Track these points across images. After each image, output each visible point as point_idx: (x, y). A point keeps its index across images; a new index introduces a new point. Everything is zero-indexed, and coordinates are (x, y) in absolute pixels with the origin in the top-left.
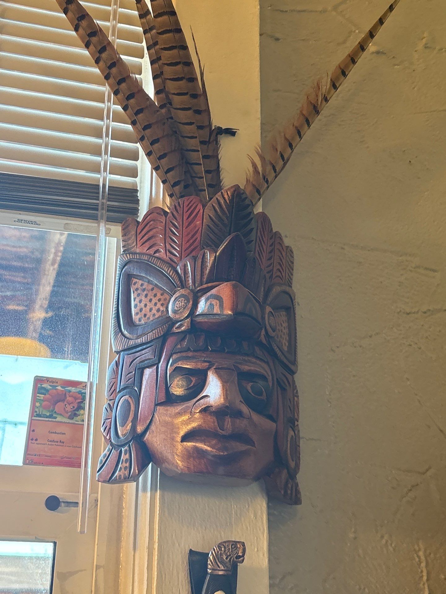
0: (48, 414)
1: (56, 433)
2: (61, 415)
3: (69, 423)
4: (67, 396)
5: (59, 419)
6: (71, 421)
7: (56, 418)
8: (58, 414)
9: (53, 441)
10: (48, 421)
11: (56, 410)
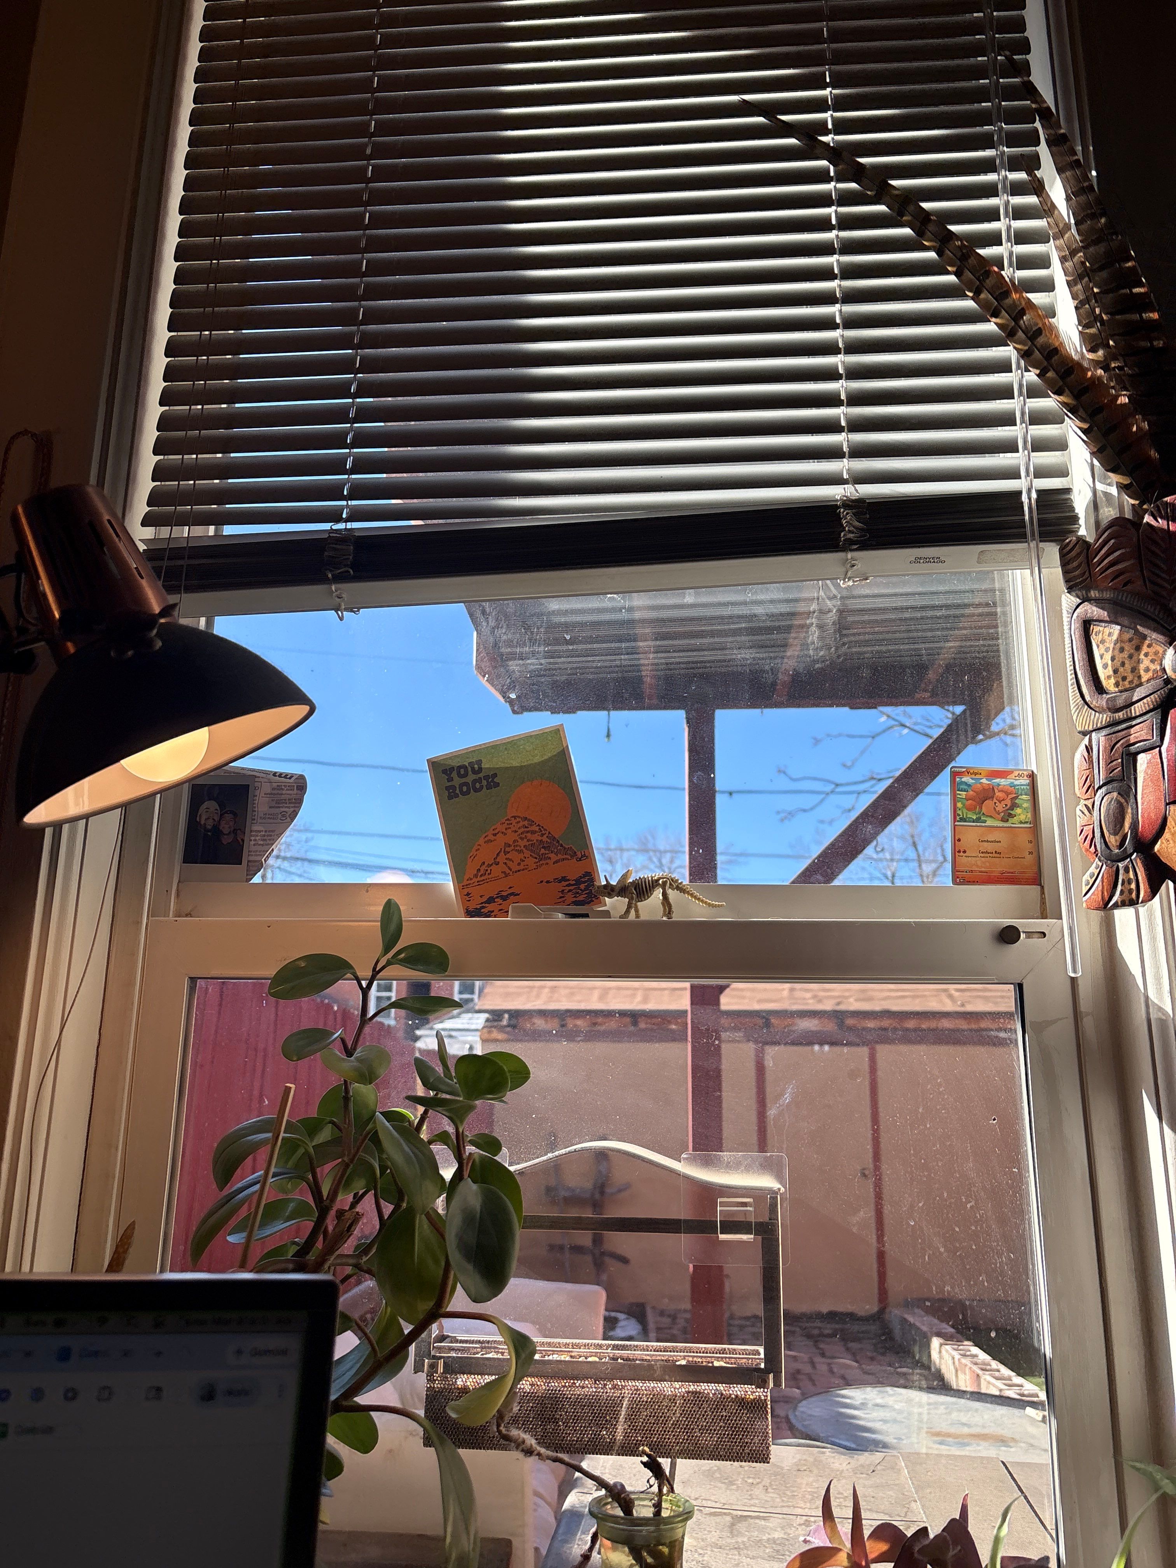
0: (975, 818)
1: (988, 841)
2: (991, 817)
3: (1003, 827)
4: (996, 791)
5: (990, 822)
6: (1005, 825)
7: (985, 822)
8: (987, 816)
9: (987, 852)
10: (976, 826)
11: (984, 810)
